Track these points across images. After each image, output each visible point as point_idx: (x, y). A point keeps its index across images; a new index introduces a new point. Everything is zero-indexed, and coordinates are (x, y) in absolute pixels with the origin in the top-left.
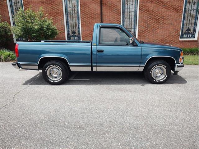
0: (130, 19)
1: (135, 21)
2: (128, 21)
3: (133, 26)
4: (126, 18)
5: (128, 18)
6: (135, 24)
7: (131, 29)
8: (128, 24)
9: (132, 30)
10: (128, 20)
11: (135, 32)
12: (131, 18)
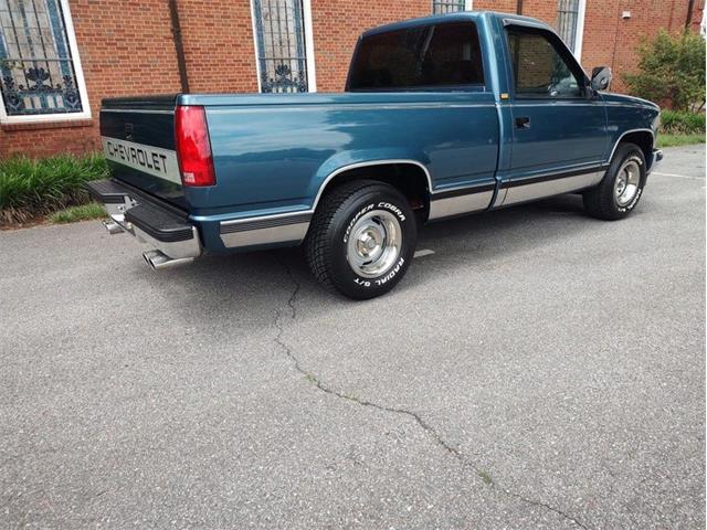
0: (283, 23)
1: (300, 30)
2: (276, 30)
3: (293, 50)
4: (265, 18)
5: (274, 17)
6: (299, 43)
7: (290, 60)
8: (277, 42)
9: (294, 66)
10: (275, 23)
11: (303, 73)
12: (283, 17)
